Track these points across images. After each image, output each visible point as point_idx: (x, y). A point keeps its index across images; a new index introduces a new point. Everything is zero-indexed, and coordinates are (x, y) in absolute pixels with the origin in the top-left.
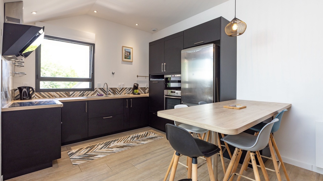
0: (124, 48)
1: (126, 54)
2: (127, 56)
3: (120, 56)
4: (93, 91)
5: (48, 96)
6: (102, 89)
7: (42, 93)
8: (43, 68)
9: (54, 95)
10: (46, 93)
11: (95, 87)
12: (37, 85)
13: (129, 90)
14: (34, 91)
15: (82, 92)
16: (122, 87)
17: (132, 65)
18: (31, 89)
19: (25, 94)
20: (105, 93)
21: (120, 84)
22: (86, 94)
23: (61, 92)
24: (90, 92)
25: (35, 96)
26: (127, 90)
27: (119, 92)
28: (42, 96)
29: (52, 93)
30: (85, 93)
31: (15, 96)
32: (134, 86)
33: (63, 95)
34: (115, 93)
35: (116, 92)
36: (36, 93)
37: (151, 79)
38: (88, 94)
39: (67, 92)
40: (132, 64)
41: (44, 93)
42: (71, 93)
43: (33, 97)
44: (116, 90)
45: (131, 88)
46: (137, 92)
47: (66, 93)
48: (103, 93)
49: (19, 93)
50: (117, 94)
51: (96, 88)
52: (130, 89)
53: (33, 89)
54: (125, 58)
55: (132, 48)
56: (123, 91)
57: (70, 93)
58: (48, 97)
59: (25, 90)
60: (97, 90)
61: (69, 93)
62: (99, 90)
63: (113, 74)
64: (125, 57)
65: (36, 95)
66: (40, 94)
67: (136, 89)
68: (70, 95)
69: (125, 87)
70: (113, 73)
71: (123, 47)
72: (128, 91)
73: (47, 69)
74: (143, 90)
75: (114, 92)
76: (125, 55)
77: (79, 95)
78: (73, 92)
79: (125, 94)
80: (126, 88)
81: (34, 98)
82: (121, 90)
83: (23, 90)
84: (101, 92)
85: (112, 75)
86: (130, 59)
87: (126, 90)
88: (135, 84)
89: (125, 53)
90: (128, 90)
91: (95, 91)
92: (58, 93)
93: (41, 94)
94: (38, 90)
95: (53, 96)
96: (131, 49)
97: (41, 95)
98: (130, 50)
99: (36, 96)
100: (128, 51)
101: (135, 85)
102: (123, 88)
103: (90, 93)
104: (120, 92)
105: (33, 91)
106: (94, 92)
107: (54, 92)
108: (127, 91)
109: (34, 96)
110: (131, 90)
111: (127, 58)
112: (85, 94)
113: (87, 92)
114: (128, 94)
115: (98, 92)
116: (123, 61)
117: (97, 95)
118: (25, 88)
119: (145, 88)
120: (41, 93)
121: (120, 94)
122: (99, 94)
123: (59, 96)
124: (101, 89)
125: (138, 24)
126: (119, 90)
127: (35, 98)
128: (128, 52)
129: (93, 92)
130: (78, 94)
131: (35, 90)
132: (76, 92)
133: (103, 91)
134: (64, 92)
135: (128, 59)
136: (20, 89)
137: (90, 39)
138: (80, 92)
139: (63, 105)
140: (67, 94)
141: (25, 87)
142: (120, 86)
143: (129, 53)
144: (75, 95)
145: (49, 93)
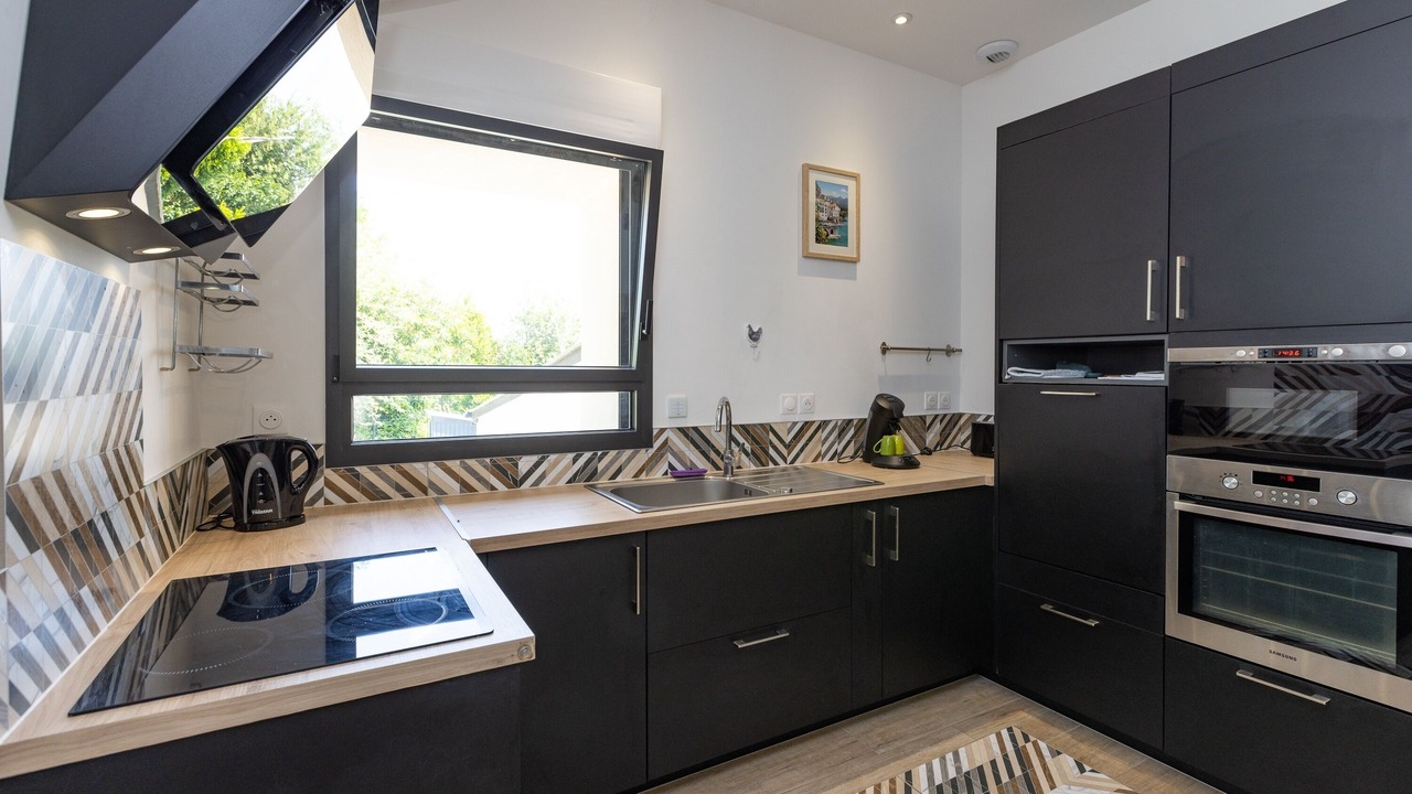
0: (814, 177)
1: (824, 217)
2: (830, 224)
3: (790, 223)
4: (643, 451)
5: (399, 488)
6: (694, 436)
7: (363, 470)
8: (367, 310)
9: (431, 483)
10: (386, 468)
11: (657, 424)
12: (338, 418)
13: (839, 435)
14: (317, 461)
15: (587, 455)
16: (801, 418)
17: (855, 279)
18: (296, 454)
19: (262, 489)
20: (713, 455)
21: (788, 402)
22: (607, 468)
23: (468, 461)
24: (628, 452)
25: (327, 490)
26: (830, 434)
27: (785, 452)
28: (364, 492)
29: (419, 469)
30: (600, 459)
31: (211, 495)
32: (877, 409)
33: (480, 479)
34: (767, 453)
35: (771, 452)
36: (329, 473)
37: (1012, 372)
38: (619, 471)
39: (501, 461)
40: (853, 277)
41: (376, 471)
42: (525, 463)
43: (314, 500)
44: (772, 437)
45: (851, 421)
46: (899, 451)
47: (499, 467)
48: (701, 463)
49: (227, 482)
50: (776, 463)
51: (662, 431)
52: (844, 429)
53: (308, 453)
54: (818, 241)
55: (855, 177)
56: (806, 444)
57: (520, 464)
58: (398, 497)
59: (259, 464)
60: (666, 442)
61: (516, 465)
62: (679, 443)
63: (755, 340)
64: (818, 234)
65: (329, 484)
66: (355, 479)
67: (890, 433)
68: (521, 475)
69: (818, 417)
70: (755, 330)
71: (807, 168)
72: (832, 438)
73: (381, 312)
74: (913, 434)
75: (759, 452)
76: (817, 220)
77: (569, 475)
78: (535, 458)
79: (819, 462)
80: (824, 423)
81: (320, 504)
82: (794, 438)
83: (248, 458)
84: (688, 453)
85: (748, 343)
86: (843, 241)
87: (822, 435)
88: (880, 396)
89: (819, 209)
90: (835, 434)
91: (657, 445)
92: (455, 465)
93: (358, 476)
94: (342, 450)
95: (426, 484)
96: (851, 184)
97: (356, 486)
98: (846, 187)
99: (329, 494)
100: (835, 194)
101: (883, 404)
102: (807, 424)
103: (629, 460)
104: (789, 447)
105: (314, 464)
106: (651, 451)
107: (431, 464)
108: (826, 439)
109: (320, 494)
110: (852, 432)
111: (831, 236)
112: (601, 466)
113: (613, 453)
114: (831, 459)
115: (675, 455)
116: (808, 256)
117: (666, 473)
118: (262, 450)
119: (923, 418)
120: (357, 468)
121: (792, 462)
122: (680, 468)
123: (456, 486)
124: (687, 436)
125: (910, 17)
126: (788, 439)
127: (327, 502)
128: (833, 200)
129: (644, 456)
130: (566, 469)
131: (320, 453)
132: (553, 457)
133: (697, 446)
134: (488, 460)
135: (833, 242)
136: (235, 454)
137: (630, 121)
138: (571, 456)
139: (532, 646)
140: (501, 472)
141: (262, 445)
142: (792, 411)
143: (837, 209)
144: (549, 478)
145: (406, 466)
